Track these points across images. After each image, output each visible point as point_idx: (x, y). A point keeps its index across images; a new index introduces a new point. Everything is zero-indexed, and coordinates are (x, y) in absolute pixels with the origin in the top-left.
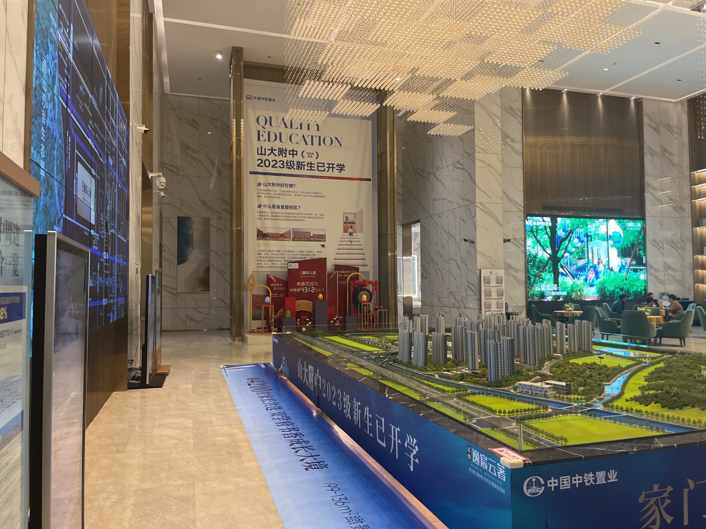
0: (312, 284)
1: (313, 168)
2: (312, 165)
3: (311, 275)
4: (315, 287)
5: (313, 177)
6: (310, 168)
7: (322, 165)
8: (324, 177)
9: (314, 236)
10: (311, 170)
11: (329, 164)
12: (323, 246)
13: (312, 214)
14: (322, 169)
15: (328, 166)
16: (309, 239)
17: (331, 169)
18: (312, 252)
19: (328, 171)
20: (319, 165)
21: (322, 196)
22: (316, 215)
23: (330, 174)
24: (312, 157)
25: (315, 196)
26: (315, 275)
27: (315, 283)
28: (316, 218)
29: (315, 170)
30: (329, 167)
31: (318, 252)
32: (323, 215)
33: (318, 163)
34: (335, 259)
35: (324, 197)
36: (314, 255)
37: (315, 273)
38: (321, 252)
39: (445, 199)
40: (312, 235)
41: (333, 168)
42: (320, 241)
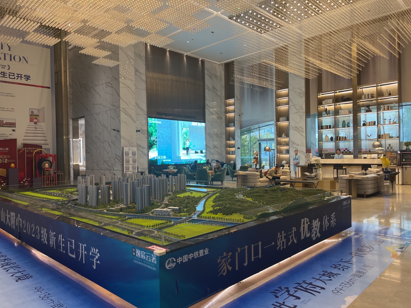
0: (5, 156)
1: (5, 76)
2: (5, 74)
3: (5, 151)
4: (8, 159)
5: (5, 82)
6: (3, 76)
7: (13, 74)
8: (14, 83)
9: (7, 123)
10: (4, 77)
11: (18, 74)
12: (14, 130)
13: (4, 108)
14: (13, 77)
15: (17, 75)
16: (2, 125)
17: (19, 78)
18: (5, 134)
19: (17, 79)
20: (11, 74)
21: (12, 96)
22: (8, 108)
23: (19, 81)
24: (4, 68)
25: (7, 96)
26: (8, 151)
27: (8, 156)
28: (8, 111)
29: (7, 77)
30: (18, 77)
31: (10, 135)
32: (13, 109)
33: (9, 73)
34: (23, 140)
35: (14, 96)
36: (7, 136)
37: (7, 149)
38: (12, 135)
39: (101, 104)
40: (5, 123)
41: (21, 77)
42: (11, 127)
